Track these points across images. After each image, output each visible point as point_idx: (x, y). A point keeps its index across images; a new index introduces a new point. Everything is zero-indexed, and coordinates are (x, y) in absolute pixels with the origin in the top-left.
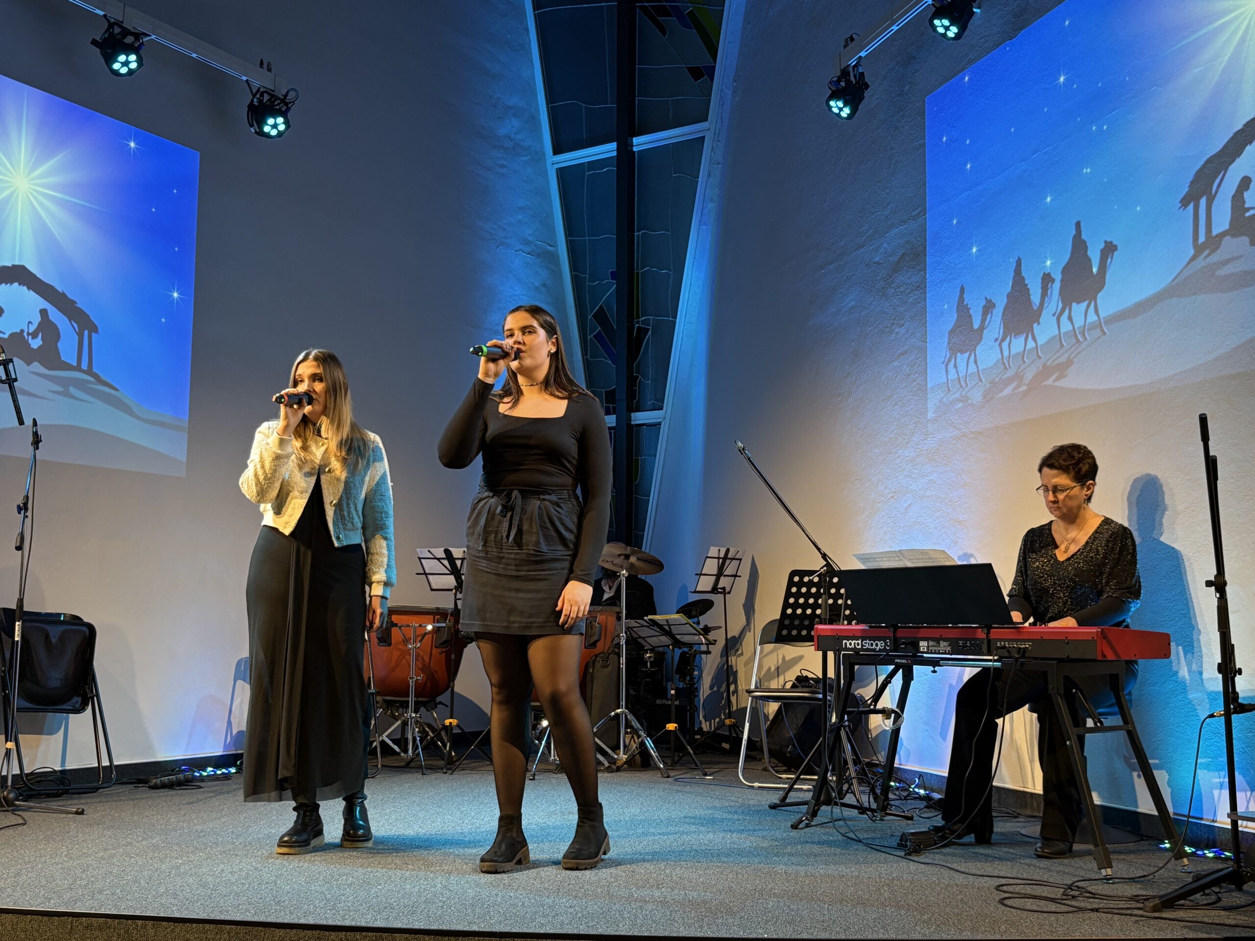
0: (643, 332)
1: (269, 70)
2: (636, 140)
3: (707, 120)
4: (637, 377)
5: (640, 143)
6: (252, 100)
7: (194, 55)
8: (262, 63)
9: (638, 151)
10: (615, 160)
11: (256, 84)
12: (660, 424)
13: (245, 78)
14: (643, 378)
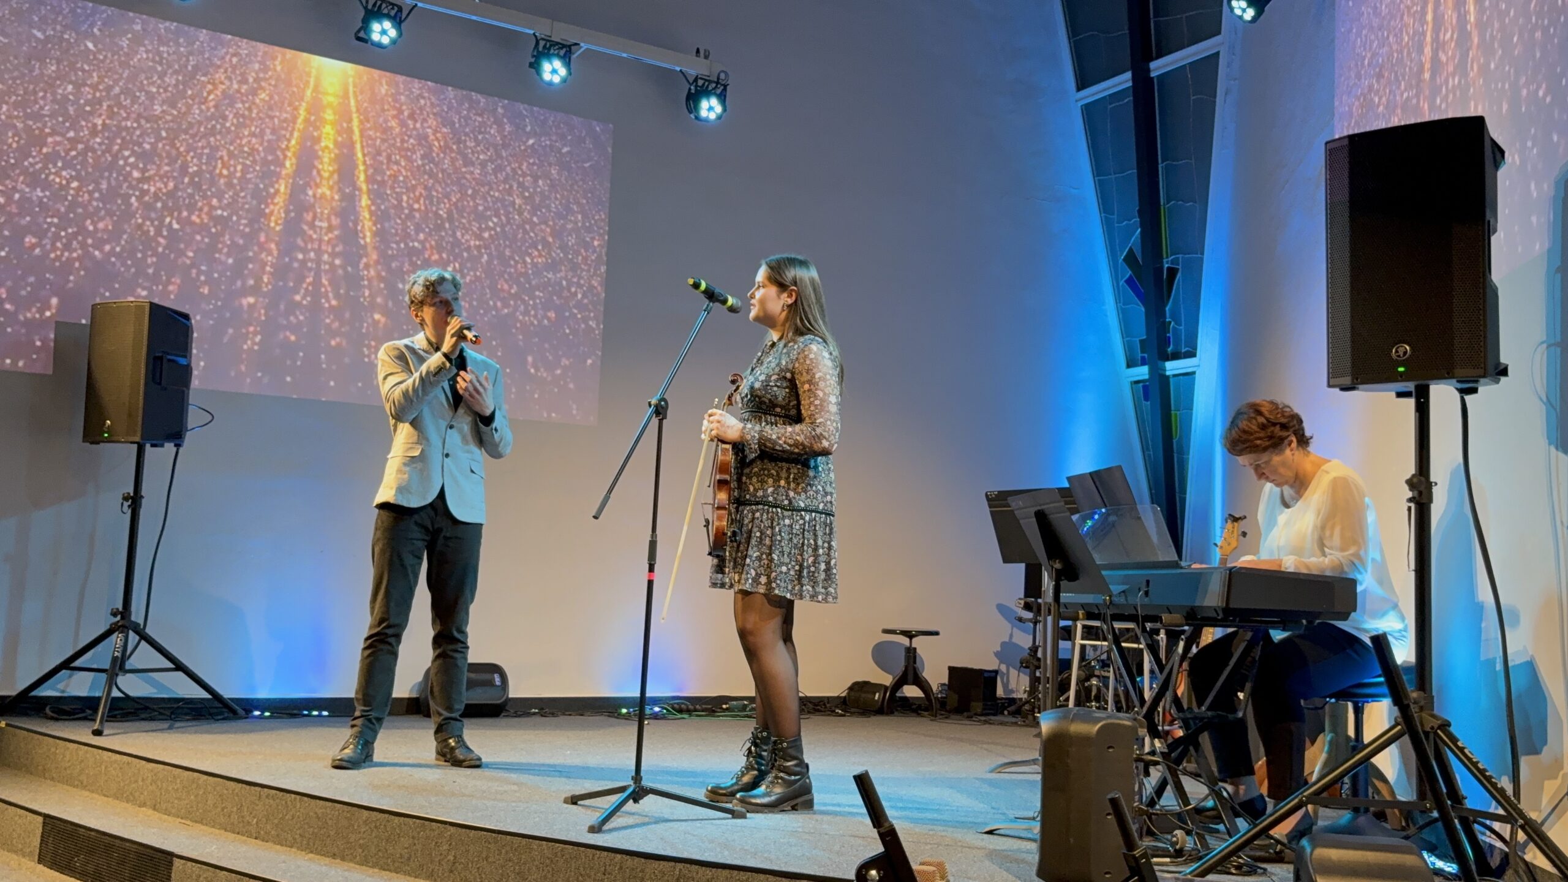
0: (1172, 272)
1: (706, 57)
2: (1153, 65)
3: (1218, 33)
4: (1170, 322)
5: (1158, 67)
6: (690, 89)
7: (625, 55)
8: (698, 51)
9: (1158, 76)
10: (1131, 91)
11: (692, 72)
12: (1194, 373)
13: (678, 69)
14: (1176, 323)
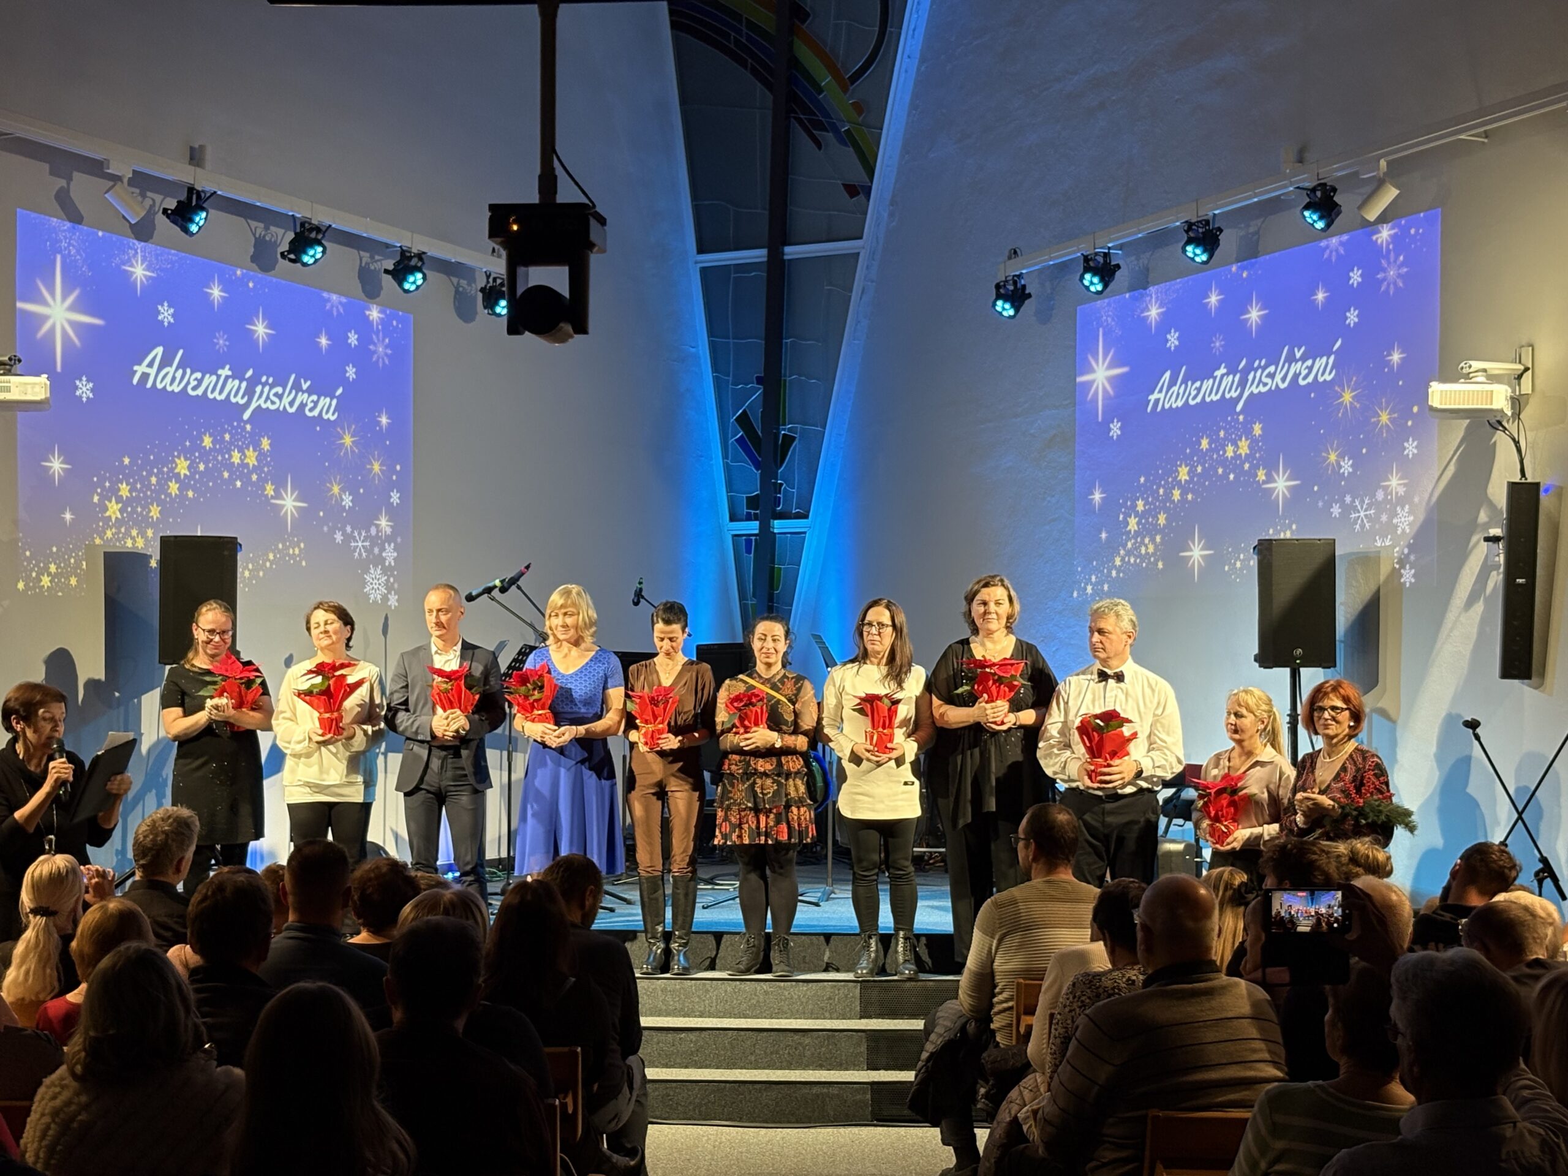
0: (789, 440)
2: (788, 249)
3: (860, 237)
4: (781, 485)
5: (792, 252)
6: (486, 285)
7: (453, 260)
8: (494, 252)
9: (790, 260)
11: (492, 272)
12: (805, 533)
13: (485, 270)
14: (788, 485)
